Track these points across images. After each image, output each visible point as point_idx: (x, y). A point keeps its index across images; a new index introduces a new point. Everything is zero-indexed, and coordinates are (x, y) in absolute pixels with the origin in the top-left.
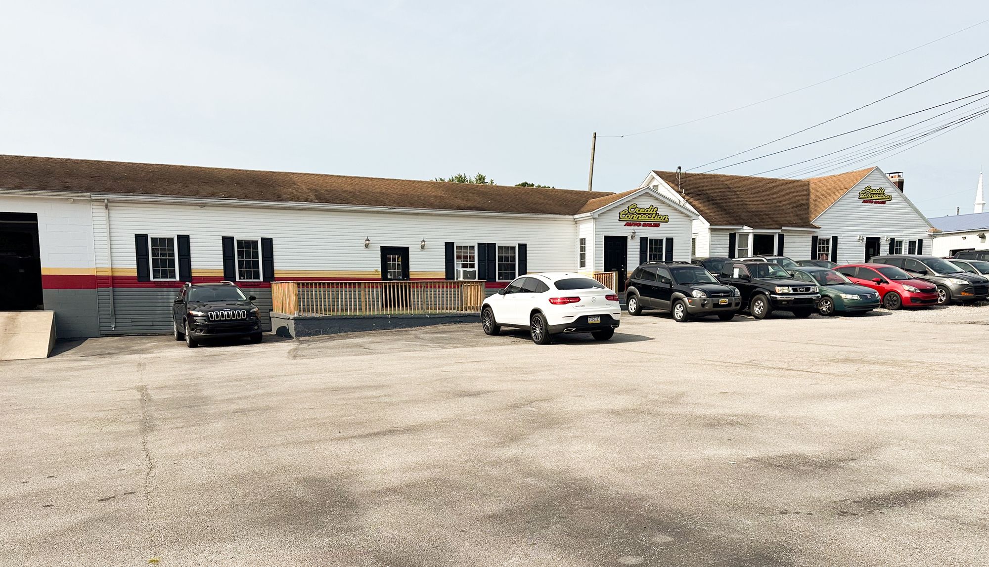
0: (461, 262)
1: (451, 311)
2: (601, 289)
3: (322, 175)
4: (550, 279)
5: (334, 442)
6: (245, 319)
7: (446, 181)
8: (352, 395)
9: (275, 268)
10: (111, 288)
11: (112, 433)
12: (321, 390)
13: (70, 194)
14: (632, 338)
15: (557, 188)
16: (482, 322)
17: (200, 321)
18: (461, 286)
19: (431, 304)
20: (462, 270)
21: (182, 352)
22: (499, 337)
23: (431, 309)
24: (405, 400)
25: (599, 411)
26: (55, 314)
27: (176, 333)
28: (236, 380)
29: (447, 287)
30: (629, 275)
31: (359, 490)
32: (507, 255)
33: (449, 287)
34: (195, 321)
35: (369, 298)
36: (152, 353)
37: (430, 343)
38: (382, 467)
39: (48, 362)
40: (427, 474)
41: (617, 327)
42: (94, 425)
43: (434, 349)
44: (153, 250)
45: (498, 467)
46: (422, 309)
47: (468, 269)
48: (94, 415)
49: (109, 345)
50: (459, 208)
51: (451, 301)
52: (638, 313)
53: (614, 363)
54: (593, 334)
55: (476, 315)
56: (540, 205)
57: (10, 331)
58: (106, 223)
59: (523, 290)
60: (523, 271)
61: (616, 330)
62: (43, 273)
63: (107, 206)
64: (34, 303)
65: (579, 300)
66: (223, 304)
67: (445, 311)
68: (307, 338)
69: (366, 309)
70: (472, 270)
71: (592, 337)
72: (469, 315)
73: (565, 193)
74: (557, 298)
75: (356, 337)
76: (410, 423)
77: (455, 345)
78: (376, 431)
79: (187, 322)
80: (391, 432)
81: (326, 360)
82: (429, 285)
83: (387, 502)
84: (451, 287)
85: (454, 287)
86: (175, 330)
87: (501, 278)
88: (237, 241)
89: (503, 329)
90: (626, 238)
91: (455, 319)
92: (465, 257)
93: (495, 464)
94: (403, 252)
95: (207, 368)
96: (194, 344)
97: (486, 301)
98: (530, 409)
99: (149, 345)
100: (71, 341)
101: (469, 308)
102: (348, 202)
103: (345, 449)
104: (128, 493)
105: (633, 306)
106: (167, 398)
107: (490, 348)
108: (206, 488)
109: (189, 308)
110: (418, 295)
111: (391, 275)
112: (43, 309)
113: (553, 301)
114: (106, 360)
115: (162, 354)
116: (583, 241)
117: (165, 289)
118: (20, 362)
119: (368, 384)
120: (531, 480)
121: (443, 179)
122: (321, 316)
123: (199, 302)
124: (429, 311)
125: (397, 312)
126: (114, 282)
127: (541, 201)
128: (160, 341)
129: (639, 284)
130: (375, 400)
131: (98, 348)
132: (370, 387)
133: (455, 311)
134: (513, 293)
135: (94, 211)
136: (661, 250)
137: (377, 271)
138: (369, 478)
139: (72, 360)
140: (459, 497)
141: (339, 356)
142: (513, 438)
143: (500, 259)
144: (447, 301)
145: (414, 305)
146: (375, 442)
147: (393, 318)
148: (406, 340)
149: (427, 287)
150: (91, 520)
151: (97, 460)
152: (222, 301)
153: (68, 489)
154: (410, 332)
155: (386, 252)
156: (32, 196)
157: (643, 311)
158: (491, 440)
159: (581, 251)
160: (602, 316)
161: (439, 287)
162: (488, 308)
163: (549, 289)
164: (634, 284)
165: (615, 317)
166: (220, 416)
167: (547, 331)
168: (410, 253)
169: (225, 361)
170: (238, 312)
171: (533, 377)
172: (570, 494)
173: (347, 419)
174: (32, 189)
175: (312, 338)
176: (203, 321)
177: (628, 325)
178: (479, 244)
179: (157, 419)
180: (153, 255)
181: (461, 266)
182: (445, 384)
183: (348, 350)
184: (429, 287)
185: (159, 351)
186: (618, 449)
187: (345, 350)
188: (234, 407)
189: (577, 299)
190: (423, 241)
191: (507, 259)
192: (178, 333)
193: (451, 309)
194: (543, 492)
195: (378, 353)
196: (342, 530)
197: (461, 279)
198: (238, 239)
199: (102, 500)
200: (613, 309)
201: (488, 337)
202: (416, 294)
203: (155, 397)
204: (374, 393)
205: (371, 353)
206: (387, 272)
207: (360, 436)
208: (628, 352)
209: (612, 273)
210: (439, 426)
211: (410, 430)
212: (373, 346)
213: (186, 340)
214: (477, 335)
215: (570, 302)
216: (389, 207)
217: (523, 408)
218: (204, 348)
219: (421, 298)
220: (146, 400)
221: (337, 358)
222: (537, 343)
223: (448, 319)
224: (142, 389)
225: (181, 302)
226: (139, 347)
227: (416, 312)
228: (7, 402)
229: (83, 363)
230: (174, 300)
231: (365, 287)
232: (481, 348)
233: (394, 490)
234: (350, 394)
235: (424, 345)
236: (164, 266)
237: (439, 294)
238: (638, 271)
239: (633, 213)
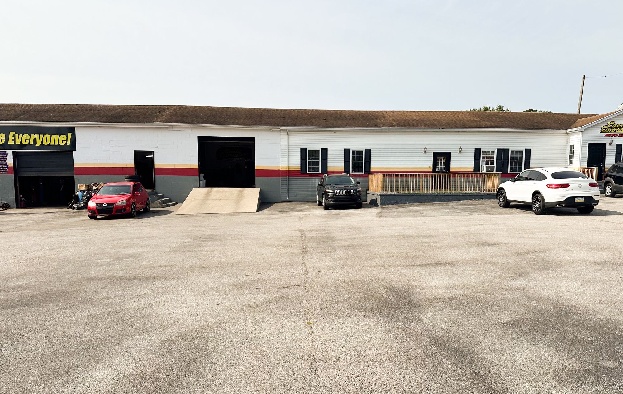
0: (485, 161)
1: (476, 192)
2: (586, 179)
3: (401, 111)
4: (548, 172)
5: (404, 267)
6: (354, 195)
7: (477, 110)
8: (413, 241)
9: (371, 166)
10: (287, 177)
11: (288, 253)
12: (395, 237)
13: (270, 127)
14: (608, 213)
16: (497, 199)
17: (330, 195)
18: (484, 176)
19: (463, 187)
20: (485, 166)
21: (320, 212)
22: (509, 208)
23: (463, 190)
24: (446, 245)
25: (583, 261)
26: (261, 190)
27: (318, 201)
28: (348, 228)
29: (475, 177)
30: (606, 170)
31: (419, 297)
32: (516, 156)
33: (476, 177)
34: (328, 195)
35: (425, 183)
36: (306, 212)
37: (462, 211)
38: (432, 285)
39: (257, 215)
40: (461, 292)
41: (596, 205)
42: (279, 248)
43: (464, 215)
44: (309, 156)
45: (510, 292)
46: (457, 190)
47: (489, 165)
48: (278, 243)
49: (285, 207)
50: (486, 127)
51: (477, 185)
52: (613, 195)
53: (594, 229)
54: (578, 209)
55: (493, 194)
56: (542, 123)
57: (239, 198)
58: (287, 142)
59: (527, 179)
60: (528, 166)
61: (596, 207)
62: (256, 168)
63: (287, 133)
64: (250, 184)
65: (569, 186)
66: (342, 186)
67: (472, 192)
68: (387, 206)
69: (422, 190)
70: (492, 165)
71: (577, 211)
72: (488, 194)
73: (560, 115)
74: (552, 185)
75: (415, 206)
76: (449, 259)
77: (478, 213)
78: (428, 263)
79: (324, 196)
80: (438, 264)
81: (397, 219)
82: (465, 176)
83: (436, 307)
84: (477, 177)
85: (480, 177)
86: (318, 200)
87: (512, 171)
88: (352, 151)
89: (512, 203)
90: (605, 144)
91: (479, 197)
92: (488, 158)
93: (507, 290)
94: (447, 156)
95: (333, 221)
96: (327, 208)
97: (501, 185)
98: (531, 256)
99: (305, 207)
100: (267, 204)
101: (489, 190)
102: (415, 126)
103: (410, 272)
104: (297, 286)
105: (608, 190)
106: (314, 236)
107: (503, 216)
108: (334, 286)
109: (325, 188)
110: (455, 181)
111: (438, 169)
112: (255, 187)
113: (549, 186)
114: (284, 215)
115: (311, 213)
116: (572, 147)
117: (314, 178)
118: (244, 214)
119: (423, 234)
120: (533, 303)
121: (475, 109)
122: (396, 193)
123: (330, 185)
124: (462, 192)
125: (441, 192)
126: (289, 173)
127: (543, 121)
128: (310, 206)
129: (614, 176)
130: (427, 244)
131: (280, 208)
132: (424, 236)
133: (479, 192)
134: (521, 180)
135: (281, 136)
137: (430, 167)
138: (425, 291)
139: (268, 214)
140: (483, 308)
141: (405, 217)
142: (520, 274)
143: (512, 159)
144: (474, 185)
145: (453, 187)
146: (428, 269)
147: (438, 195)
148: (447, 209)
149: (461, 177)
150: (279, 298)
151: (281, 267)
152: (342, 184)
153: (267, 280)
154: (449, 204)
155: (436, 155)
156: (253, 129)
157: (616, 195)
158: (505, 274)
159: (571, 153)
160: (585, 197)
161: (469, 177)
162: (502, 190)
163: (547, 178)
164: (610, 176)
165: (595, 198)
166: (341, 248)
167: (544, 206)
168: (452, 156)
169: (342, 218)
170: (351, 191)
171: (533, 236)
172: (562, 315)
173: (411, 255)
174: (253, 125)
175: (390, 206)
176: (332, 195)
177: (604, 204)
178: (498, 150)
179: (309, 247)
180: (309, 159)
181: (484, 163)
182: (472, 237)
183: (410, 214)
184: (463, 177)
185: (309, 211)
186: (598, 288)
187: (408, 214)
188: (348, 243)
189: (567, 185)
190: (461, 148)
191: (516, 158)
192: (319, 201)
193: (476, 190)
194: (542, 311)
195: (429, 216)
196: (410, 319)
197: (484, 171)
198: (353, 150)
199: (283, 288)
200: (594, 192)
201: (502, 209)
202: (453, 181)
203: (308, 236)
204: (427, 240)
205: (425, 216)
206: (436, 168)
207: (418, 265)
208: (605, 222)
209: (593, 168)
210: (468, 263)
211: (451, 264)
212: (425, 212)
213: (323, 205)
214: (494, 207)
215: (562, 187)
216: (441, 128)
217: (527, 256)
218: (332, 210)
219: (457, 183)
220: (303, 237)
221: (404, 218)
222: (536, 214)
223: (474, 196)
224: (301, 231)
225: (321, 185)
226: (300, 209)
227: (453, 192)
228: (238, 234)
229: (273, 216)
230: (318, 184)
231: (423, 177)
232: (496, 215)
233: (441, 300)
234: (412, 240)
235: (458, 212)
236: (314, 165)
237: (469, 181)
238: (614, 168)
239: (611, 128)
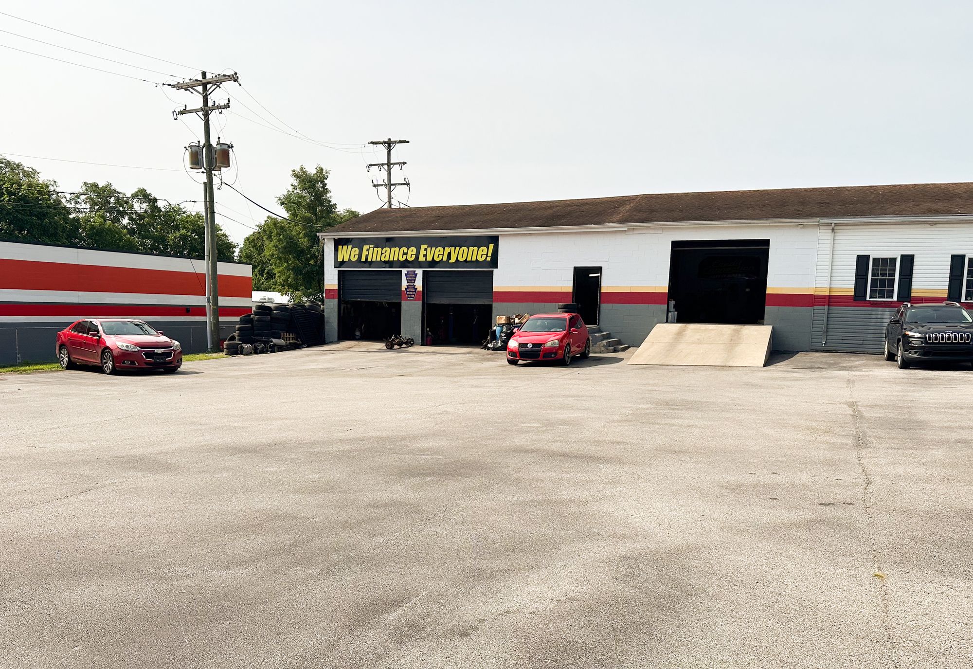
10: (826, 307)
11: (827, 443)
13: (801, 220)
17: (915, 343)
21: (893, 372)
26: (773, 328)
27: (886, 353)
28: (954, 408)
34: (911, 342)
36: (861, 371)
39: (765, 371)
42: (808, 432)
44: (873, 270)
48: (808, 423)
49: (819, 360)
57: (733, 342)
58: (830, 245)
62: (768, 292)
63: (833, 230)
64: (755, 317)
66: (942, 326)
79: (901, 343)
86: (886, 350)
88: (969, 258)
95: (921, 391)
96: (906, 365)
99: (857, 363)
100: (785, 353)
104: (847, 504)
106: (879, 417)
108: (929, 516)
109: (905, 329)
112: (763, 324)
114: (816, 374)
115: (870, 373)
117: (880, 309)
118: (741, 369)
123: (916, 323)
126: (831, 300)
128: (868, 360)
131: (807, 362)
135: (820, 234)
139: (785, 371)
150: (812, 520)
151: (815, 466)
152: (944, 322)
153: (790, 487)
156: (768, 224)
166: (940, 443)
169: (941, 386)
174: (768, 218)
176: (919, 343)
179: (870, 437)
180: (873, 275)
185: (868, 370)
188: (954, 436)
192: (889, 353)
199: (822, 504)
203: (867, 415)
213: (897, 361)
218: (916, 371)
220: (857, 416)
224: (852, 405)
225: (897, 322)
226: (848, 365)
228: (732, 402)
229: (795, 375)
230: (889, 320)
236: (883, 286)
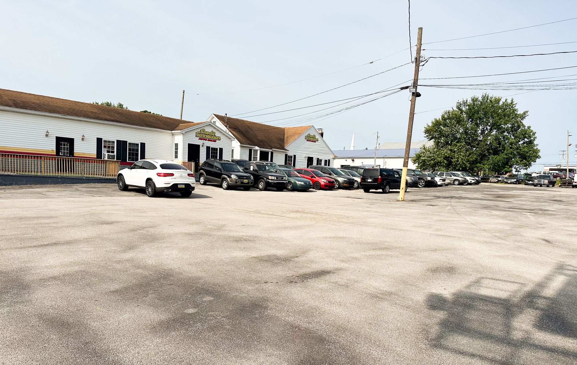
0: (106, 149)
1: (99, 176)
2: (186, 171)
3: (19, 92)
4: (158, 163)
5: (17, 250)
7: (100, 104)
8: (31, 222)
12: (11, 219)
14: (201, 196)
15: (164, 115)
16: (118, 183)
18: (106, 162)
19: (87, 172)
20: (107, 154)
22: (127, 192)
23: (87, 174)
24: (66, 225)
25: (182, 233)
29: (97, 163)
30: (200, 165)
31: (31, 278)
32: (134, 148)
33: (98, 163)
35: (47, 166)
37: (85, 193)
38: (48, 265)
40: (76, 268)
41: (193, 190)
43: (87, 197)
45: (121, 264)
46: (81, 174)
47: (110, 154)
50: (106, 120)
51: (99, 170)
52: (205, 184)
53: (191, 209)
54: (181, 193)
55: (114, 179)
56: (154, 123)
59: (142, 168)
60: (143, 157)
61: (193, 192)
65: (174, 175)
67: (95, 176)
68: (4, 187)
69: (45, 172)
70: (113, 154)
71: (180, 195)
72: (110, 179)
73: (167, 119)
74: (161, 173)
75: (37, 188)
76: (68, 239)
77: (100, 195)
78: (46, 243)
80: (56, 244)
81: (15, 200)
82: (86, 161)
83: (49, 285)
84: (99, 163)
85: (101, 163)
87: (130, 160)
89: (130, 187)
90: (199, 146)
91: (101, 181)
92: (109, 147)
93: (119, 262)
94: (71, 141)
97: (120, 172)
98: (142, 232)
101: (110, 175)
102: (35, 109)
103: (24, 254)
105: (202, 180)
107: (122, 198)
110: (78, 166)
111: (62, 153)
113: (159, 175)
116: (176, 145)
119: (43, 215)
120: (140, 271)
121: (97, 102)
122: (14, 174)
124: (85, 175)
125: (65, 175)
127: (154, 121)
129: (206, 169)
130: (47, 225)
132: (44, 217)
133: (101, 176)
134: (136, 168)
136: (217, 154)
137: (53, 151)
138: (39, 271)
140: (96, 281)
141: (25, 198)
142: (131, 247)
143: (130, 150)
144: (97, 170)
145: (76, 171)
146: (45, 250)
147: (62, 178)
148: (70, 191)
149: (85, 162)
154: (73, 187)
155: (59, 140)
157: (207, 183)
158: (118, 249)
159: (176, 150)
160: (185, 184)
161: (92, 162)
162: (121, 176)
163: (157, 168)
164: (203, 169)
165: (192, 185)
167: (155, 190)
168: (75, 142)
171: (145, 215)
172: (161, 278)
173: (27, 236)
175: (7, 187)
177: (199, 189)
178: (117, 141)
181: (106, 151)
182: (93, 217)
183: (31, 195)
184: (86, 162)
186: (190, 253)
187: (29, 195)
189: (172, 175)
190: (83, 136)
191: (133, 150)
193: (99, 175)
194: (146, 277)
195: (51, 198)
196: (17, 302)
197: (106, 159)
200: (191, 181)
201: (121, 192)
202: (78, 165)
204: (47, 221)
205: (47, 198)
206: (60, 152)
207: (35, 247)
208: (198, 203)
209: (192, 163)
210: (87, 241)
211: (68, 243)
212: (48, 193)
214: (114, 190)
215: (169, 176)
216: (63, 115)
217: (138, 231)
219: (81, 168)
221: (23, 200)
222: (149, 196)
223: (97, 180)
227: (77, 175)
231: (45, 159)
232: (116, 197)
233: (54, 278)
234: (31, 221)
235: (81, 194)
237: (92, 166)
238: (205, 163)
239: (203, 134)
